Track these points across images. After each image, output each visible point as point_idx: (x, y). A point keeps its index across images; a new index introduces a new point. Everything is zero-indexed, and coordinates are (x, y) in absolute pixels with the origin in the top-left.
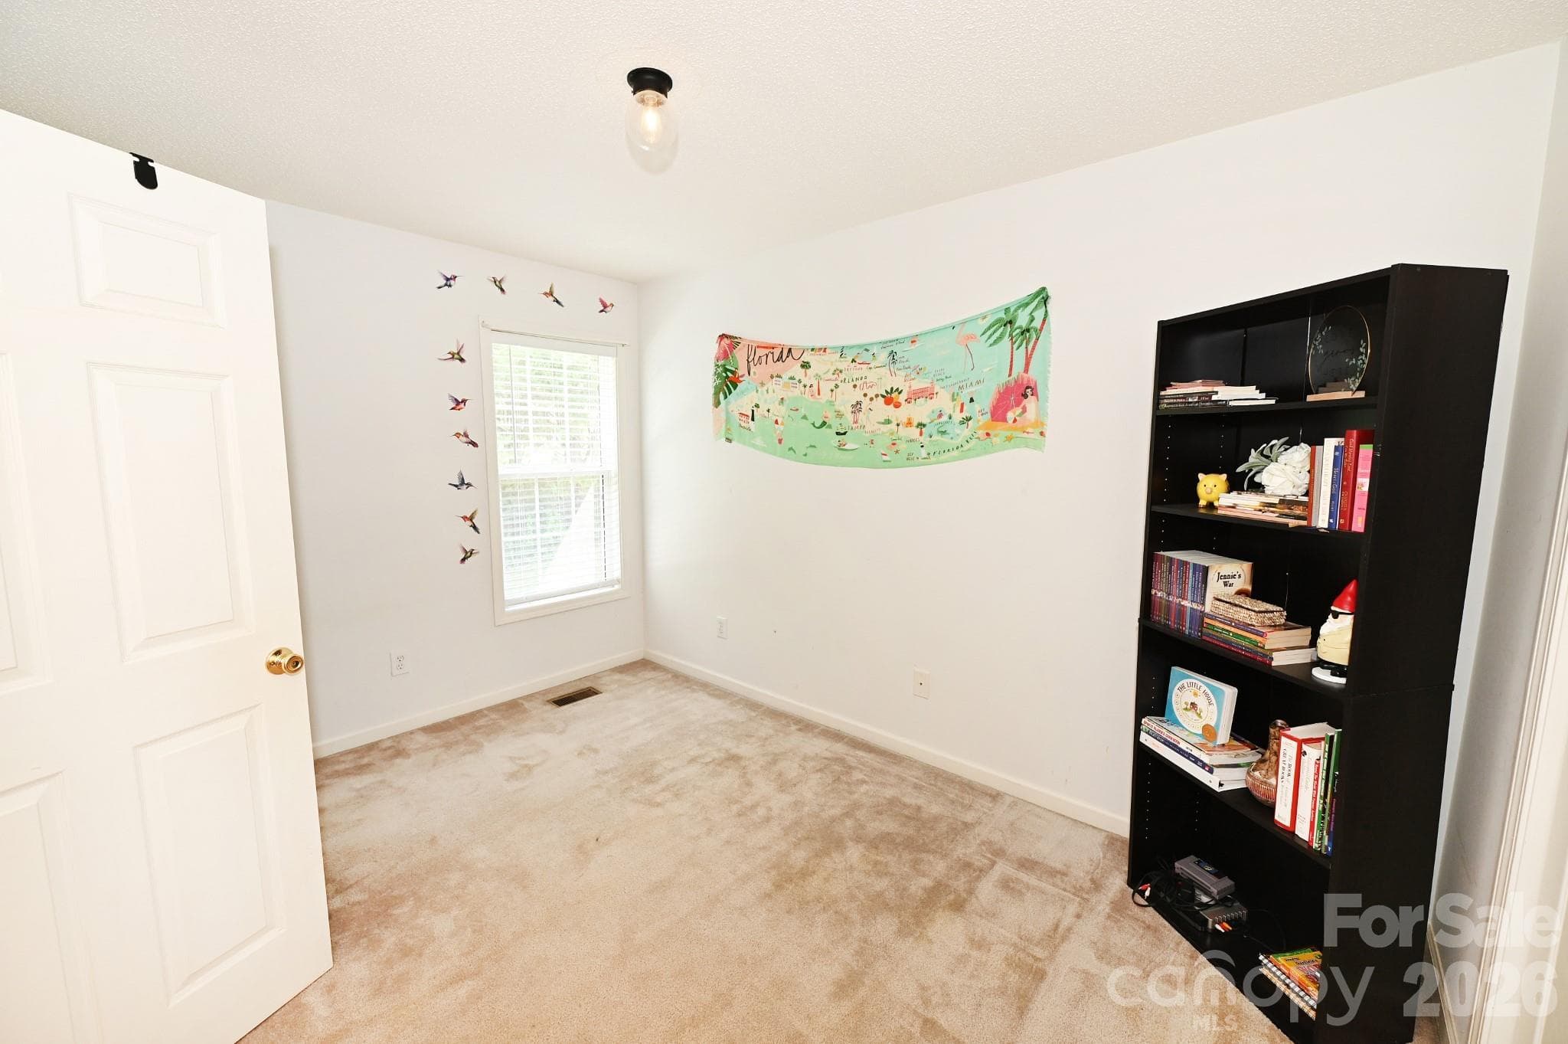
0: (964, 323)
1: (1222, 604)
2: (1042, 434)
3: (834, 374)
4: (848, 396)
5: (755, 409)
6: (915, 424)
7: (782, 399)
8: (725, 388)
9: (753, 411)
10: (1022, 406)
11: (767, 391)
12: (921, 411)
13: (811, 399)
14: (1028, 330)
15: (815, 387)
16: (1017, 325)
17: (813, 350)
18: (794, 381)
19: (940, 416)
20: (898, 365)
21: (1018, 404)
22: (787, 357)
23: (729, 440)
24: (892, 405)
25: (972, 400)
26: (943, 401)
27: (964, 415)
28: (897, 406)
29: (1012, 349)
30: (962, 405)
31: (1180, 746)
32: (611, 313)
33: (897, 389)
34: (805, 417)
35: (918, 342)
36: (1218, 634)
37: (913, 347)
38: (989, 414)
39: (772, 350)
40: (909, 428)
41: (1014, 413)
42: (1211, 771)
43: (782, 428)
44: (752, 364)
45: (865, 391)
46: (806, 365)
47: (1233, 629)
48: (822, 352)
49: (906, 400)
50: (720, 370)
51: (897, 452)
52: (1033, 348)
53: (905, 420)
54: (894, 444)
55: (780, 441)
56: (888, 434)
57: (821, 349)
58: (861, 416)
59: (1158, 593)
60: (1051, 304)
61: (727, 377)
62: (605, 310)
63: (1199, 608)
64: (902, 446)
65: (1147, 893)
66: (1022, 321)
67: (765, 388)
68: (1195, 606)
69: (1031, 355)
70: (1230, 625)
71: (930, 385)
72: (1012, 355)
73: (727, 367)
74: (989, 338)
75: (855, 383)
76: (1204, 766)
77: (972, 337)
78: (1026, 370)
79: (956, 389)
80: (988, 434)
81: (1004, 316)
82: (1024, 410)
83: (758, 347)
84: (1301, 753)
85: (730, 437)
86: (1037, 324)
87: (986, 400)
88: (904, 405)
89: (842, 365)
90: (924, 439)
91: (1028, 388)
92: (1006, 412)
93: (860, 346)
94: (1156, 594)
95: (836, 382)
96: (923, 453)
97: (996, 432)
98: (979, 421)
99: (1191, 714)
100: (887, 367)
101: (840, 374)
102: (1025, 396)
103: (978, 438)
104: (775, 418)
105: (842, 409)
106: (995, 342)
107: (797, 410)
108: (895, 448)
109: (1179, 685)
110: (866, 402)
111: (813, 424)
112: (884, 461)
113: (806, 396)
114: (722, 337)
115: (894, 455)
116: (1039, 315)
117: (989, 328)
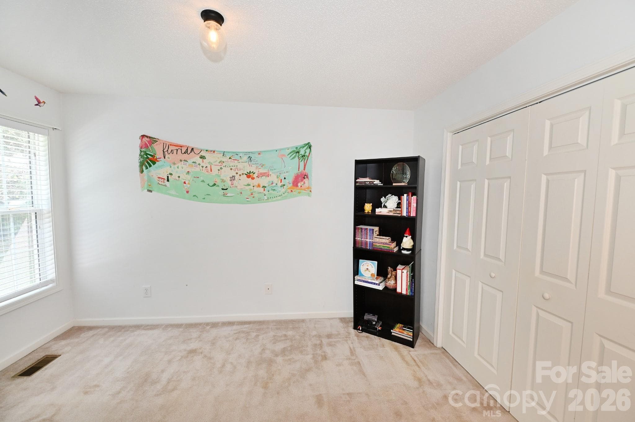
0: (281, 150)
1: (377, 239)
2: (310, 191)
3: (219, 163)
4: (227, 174)
5: (169, 176)
6: (262, 186)
7: (188, 172)
8: (146, 163)
9: (168, 177)
10: (303, 181)
11: (178, 167)
12: (264, 181)
13: (207, 173)
14: (304, 156)
15: (209, 168)
16: (300, 154)
17: (207, 151)
18: (196, 164)
19: (272, 183)
20: (252, 162)
21: (302, 181)
22: (191, 152)
23: (150, 191)
24: (250, 178)
25: (285, 178)
26: (273, 178)
27: (282, 183)
28: (253, 179)
29: (299, 161)
30: (281, 180)
31: (369, 281)
32: (43, 108)
33: (253, 172)
34: (203, 181)
35: (261, 154)
36: (378, 247)
37: (259, 156)
38: (292, 184)
39: (180, 148)
40: (259, 188)
41: (301, 184)
42: (379, 285)
43: (189, 186)
44: (166, 153)
45: (237, 171)
46: (202, 157)
47: (382, 245)
48: (212, 152)
49: (257, 177)
50: (142, 153)
51: (253, 197)
52: (306, 162)
53: (257, 185)
54: (252, 194)
55: (187, 192)
56: (249, 190)
57: (212, 151)
58: (235, 182)
59: (358, 239)
60: (312, 148)
61: (148, 158)
62: (39, 104)
63: (372, 241)
64: (255, 195)
65: (361, 329)
66: (302, 152)
67: (176, 166)
68: (370, 240)
69: (306, 164)
70: (382, 244)
71: (267, 172)
72: (299, 164)
73: (147, 152)
74: (290, 157)
75: (231, 168)
76: (377, 284)
77: (284, 155)
78: (304, 169)
79: (278, 174)
80: (292, 191)
81: (295, 150)
82: (304, 183)
83: (171, 145)
84: (402, 272)
85: (150, 189)
86: (307, 154)
87: (290, 178)
88: (256, 179)
89: (224, 159)
90: (266, 192)
91: (305, 175)
92: (298, 183)
93: (233, 152)
94: (357, 239)
95: (221, 167)
96: (266, 198)
97: (295, 190)
98: (288, 186)
99: (367, 272)
100: (248, 162)
101: (223, 163)
102: (304, 178)
103: (288, 192)
104: (184, 181)
105: (224, 178)
106: (293, 158)
107: (198, 178)
108: (253, 196)
109: (362, 264)
110: (237, 177)
111: (208, 185)
112: (247, 201)
113: (204, 171)
114: (143, 136)
115: (252, 198)
116: (308, 151)
117: (291, 153)
